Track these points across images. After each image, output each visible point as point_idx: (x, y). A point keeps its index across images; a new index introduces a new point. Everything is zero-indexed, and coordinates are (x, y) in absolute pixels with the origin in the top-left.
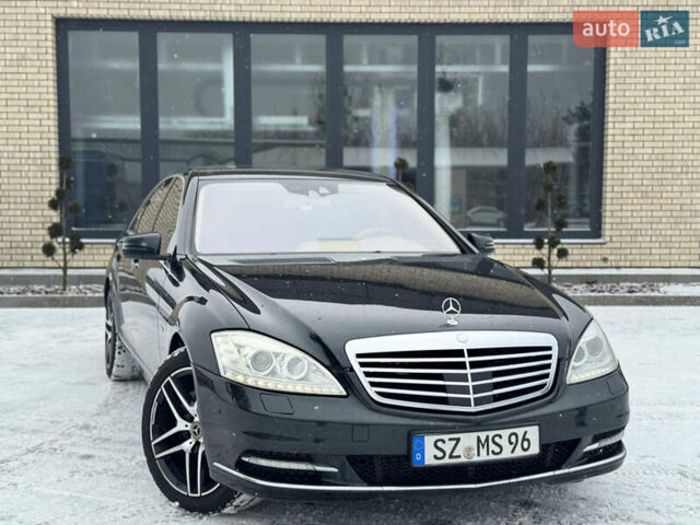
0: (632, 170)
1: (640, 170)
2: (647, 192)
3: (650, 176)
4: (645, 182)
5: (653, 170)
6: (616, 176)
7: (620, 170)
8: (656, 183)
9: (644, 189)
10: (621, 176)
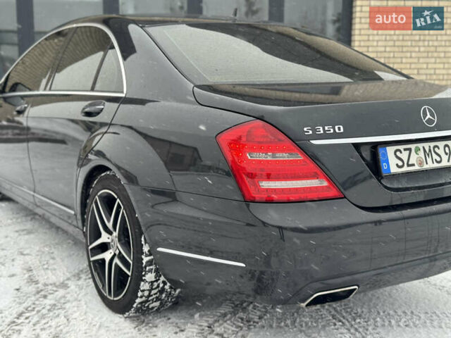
0: (376, 38)
1: (384, 38)
2: (389, 58)
3: (391, 43)
4: (388, 49)
5: (395, 38)
6: (362, 44)
7: (366, 38)
8: (396, 49)
9: (387, 55)
10: (368, 44)
